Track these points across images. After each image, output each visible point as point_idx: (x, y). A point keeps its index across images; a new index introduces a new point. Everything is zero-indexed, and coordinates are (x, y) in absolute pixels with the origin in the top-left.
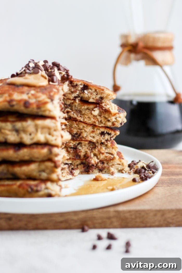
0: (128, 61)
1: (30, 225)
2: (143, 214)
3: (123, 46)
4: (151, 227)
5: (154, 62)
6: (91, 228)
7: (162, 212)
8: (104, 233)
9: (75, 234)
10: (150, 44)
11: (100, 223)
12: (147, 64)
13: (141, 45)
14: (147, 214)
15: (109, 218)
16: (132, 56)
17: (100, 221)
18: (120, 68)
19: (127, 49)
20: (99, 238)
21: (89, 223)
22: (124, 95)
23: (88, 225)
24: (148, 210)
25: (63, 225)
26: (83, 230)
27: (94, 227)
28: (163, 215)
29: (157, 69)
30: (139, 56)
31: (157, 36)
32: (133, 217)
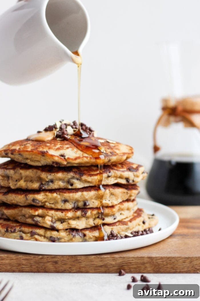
1: (74, 268)
2: (173, 260)
3: (164, 109)
5: (191, 124)
6: (127, 272)
8: (138, 277)
9: (114, 277)
11: (135, 268)
12: (185, 126)
13: (180, 108)
14: (177, 261)
15: (144, 264)
17: (135, 266)
19: (167, 112)
20: (134, 280)
21: (126, 267)
23: (124, 270)
25: (103, 269)
26: (120, 274)
27: (130, 272)
28: (191, 262)
32: (165, 263)
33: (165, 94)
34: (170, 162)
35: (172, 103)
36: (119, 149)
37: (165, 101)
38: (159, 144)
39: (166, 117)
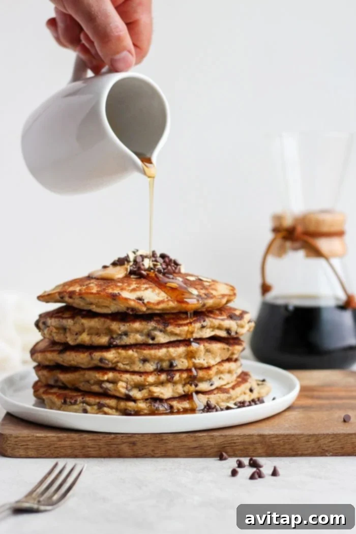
0: (281, 252)
1: (158, 451)
2: (293, 439)
3: (276, 230)
4: (302, 455)
5: (316, 253)
6: (230, 456)
7: (317, 437)
8: (245, 460)
9: (213, 462)
10: (312, 228)
11: (241, 450)
12: (308, 256)
13: (300, 229)
14: (298, 439)
15: (253, 444)
16: (288, 244)
17: (241, 447)
18: (271, 260)
19: (281, 235)
20: (240, 465)
21: (229, 449)
22: (276, 298)
23: (226, 453)
24: (299, 435)
25: (197, 452)
26: (221, 458)
27: (235, 455)
28: (316, 441)
29: (321, 262)
30: (297, 244)
31: (322, 217)
32: (281, 442)
33: (278, 210)
34: (286, 307)
35: (288, 222)
36: (215, 290)
37: (278, 218)
38: (269, 281)
39: (279, 242)
